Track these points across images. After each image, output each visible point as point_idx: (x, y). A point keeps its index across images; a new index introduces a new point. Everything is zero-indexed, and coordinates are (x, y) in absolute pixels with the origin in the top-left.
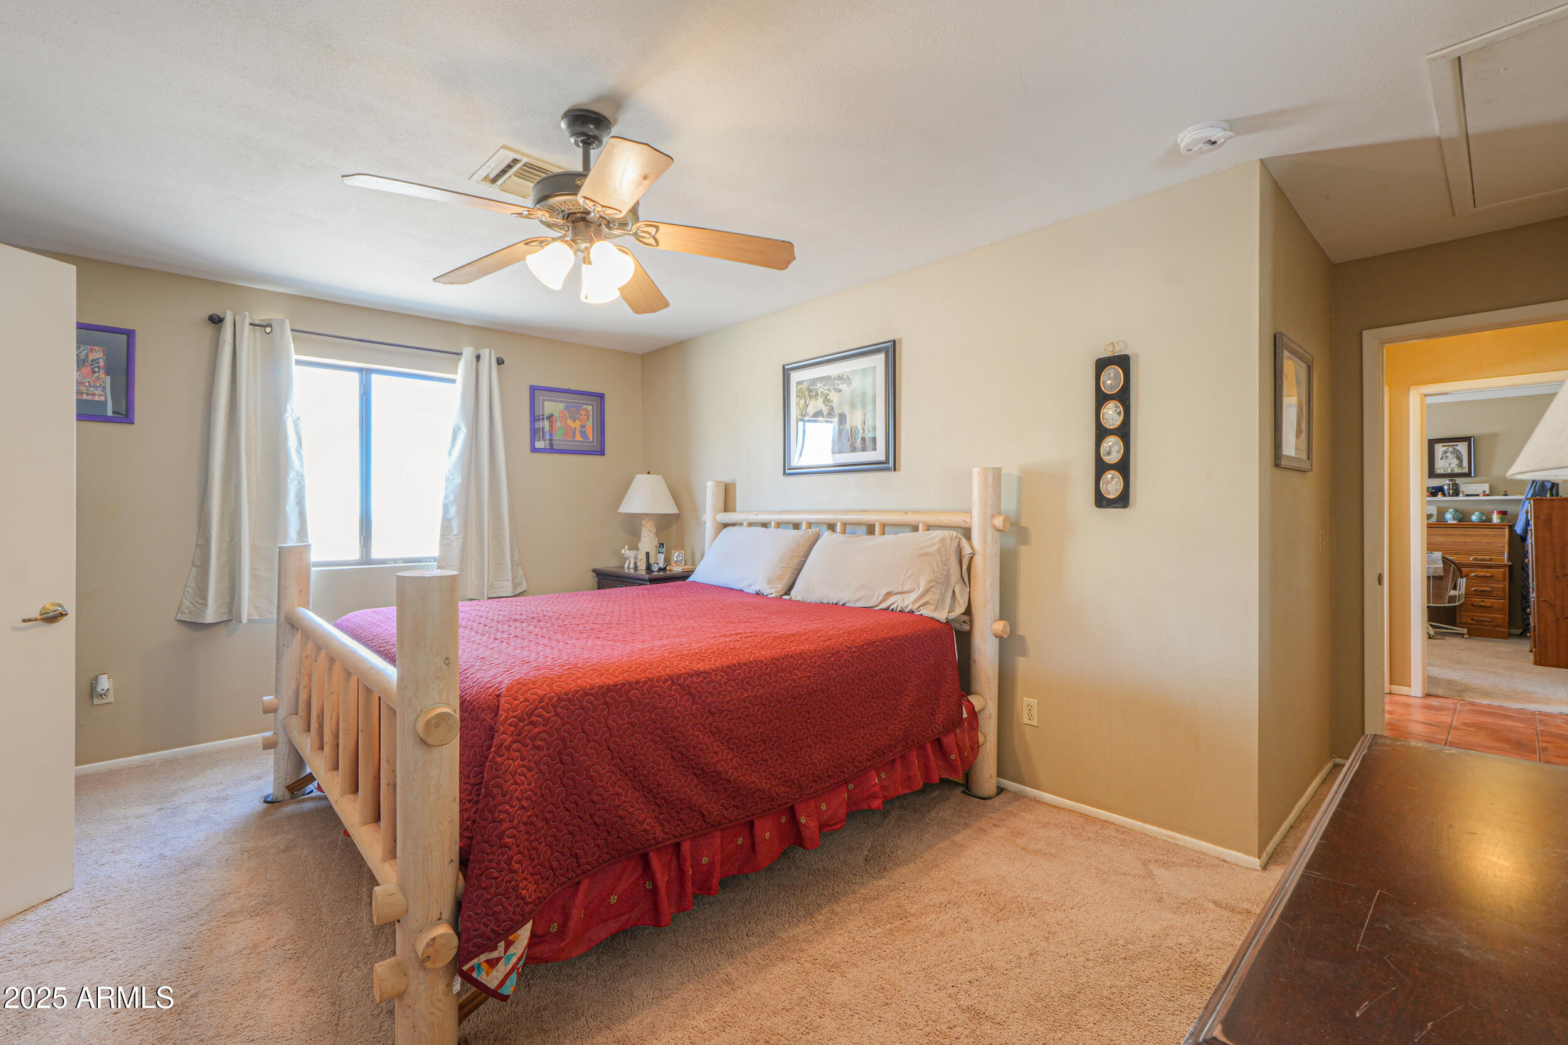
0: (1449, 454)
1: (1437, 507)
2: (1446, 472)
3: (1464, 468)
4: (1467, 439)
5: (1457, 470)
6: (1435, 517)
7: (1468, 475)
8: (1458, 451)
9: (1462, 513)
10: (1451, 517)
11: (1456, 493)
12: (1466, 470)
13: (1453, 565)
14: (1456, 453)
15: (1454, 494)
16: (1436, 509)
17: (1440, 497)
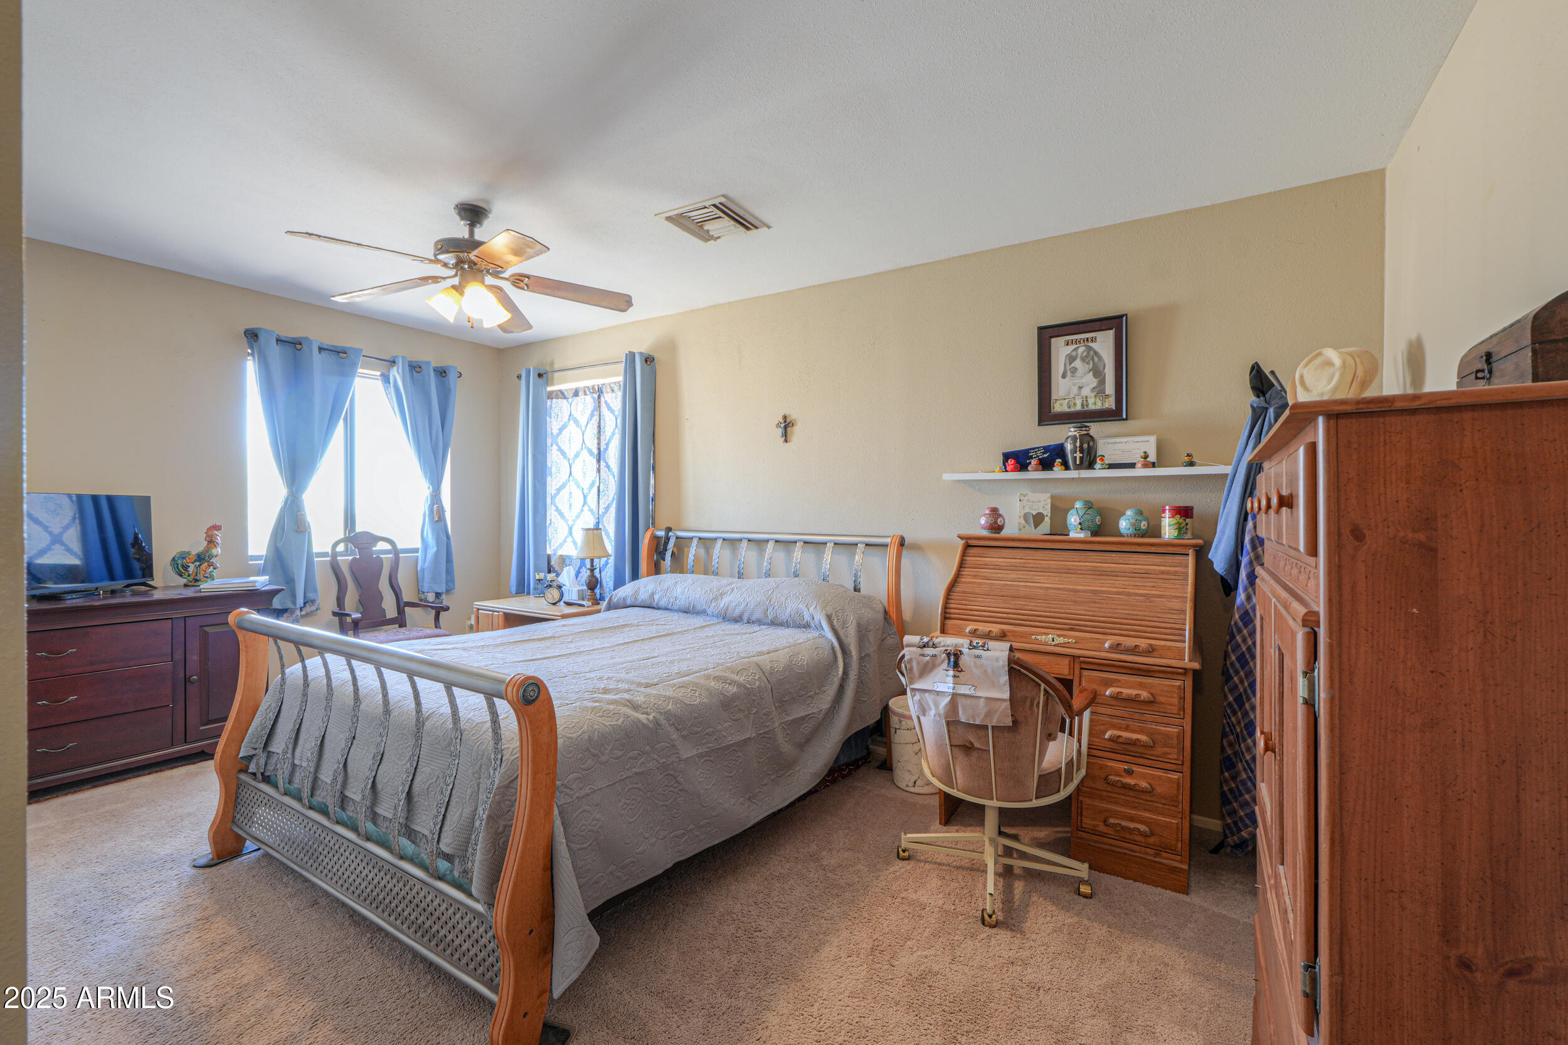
0: (1078, 363)
1: (1053, 497)
2: (1072, 409)
3: (1108, 396)
4: (1115, 323)
5: (1095, 404)
6: (1047, 520)
7: (1113, 415)
8: (1096, 353)
9: (1101, 512)
10: (1078, 521)
11: (1089, 459)
12: (1110, 404)
13: (1043, 686)
14: (1093, 359)
15: (1086, 463)
16: (1049, 500)
17: (1058, 472)
